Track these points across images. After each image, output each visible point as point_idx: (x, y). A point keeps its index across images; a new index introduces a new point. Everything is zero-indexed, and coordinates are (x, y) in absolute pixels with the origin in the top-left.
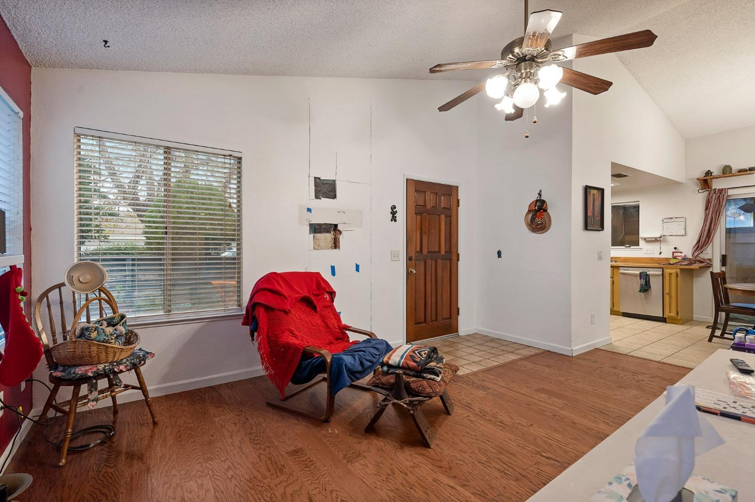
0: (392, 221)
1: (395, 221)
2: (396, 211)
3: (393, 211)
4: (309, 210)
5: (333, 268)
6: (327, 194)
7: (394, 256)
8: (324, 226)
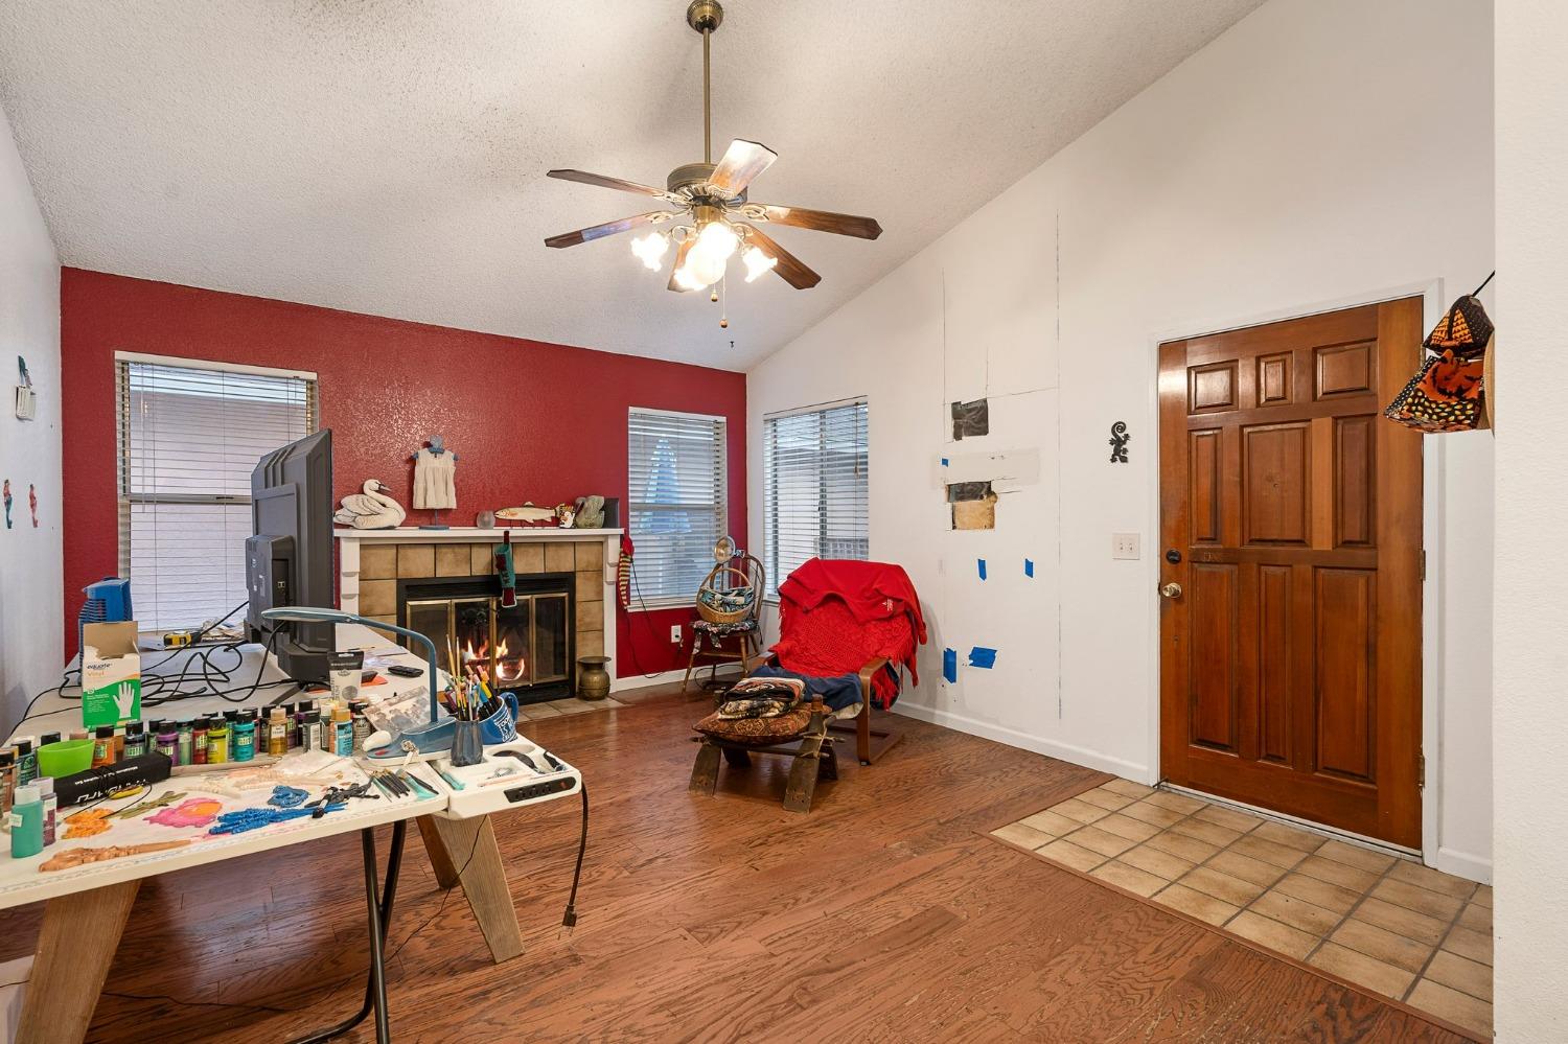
0: (1113, 460)
1: (1124, 460)
2: (1127, 436)
3: (1119, 438)
4: (945, 462)
5: (982, 564)
6: (973, 427)
7: (1126, 547)
8: (969, 487)
